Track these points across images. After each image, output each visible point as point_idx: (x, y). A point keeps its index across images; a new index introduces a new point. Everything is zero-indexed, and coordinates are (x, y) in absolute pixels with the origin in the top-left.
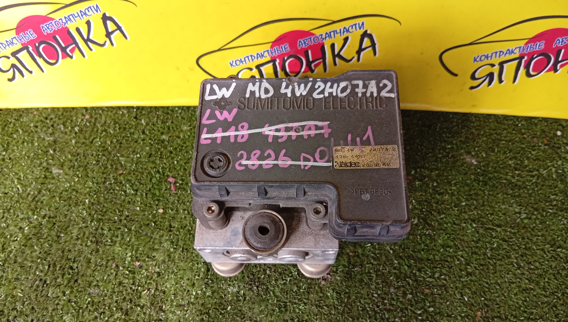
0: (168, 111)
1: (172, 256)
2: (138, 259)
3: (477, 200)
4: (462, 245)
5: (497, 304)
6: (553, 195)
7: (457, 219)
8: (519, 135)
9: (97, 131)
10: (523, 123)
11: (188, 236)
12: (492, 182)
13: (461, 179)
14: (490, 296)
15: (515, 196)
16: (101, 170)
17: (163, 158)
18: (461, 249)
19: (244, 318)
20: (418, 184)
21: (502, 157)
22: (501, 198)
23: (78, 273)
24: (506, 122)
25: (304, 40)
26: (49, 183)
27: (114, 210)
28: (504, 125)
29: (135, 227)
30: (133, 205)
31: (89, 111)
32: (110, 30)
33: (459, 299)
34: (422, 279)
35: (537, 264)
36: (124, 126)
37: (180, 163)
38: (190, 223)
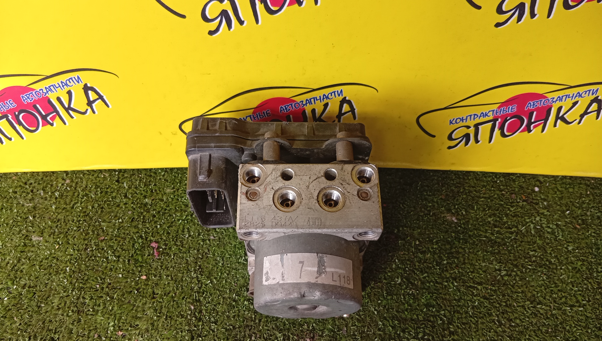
0: (151, 173)
1: (156, 324)
2: (121, 328)
3: (458, 258)
4: (444, 304)
6: (532, 251)
7: (439, 278)
8: (498, 192)
9: (79, 195)
10: (501, 179)
11: (172, 303)
12: (472, 239)
13: (442, 237)
15: (494, 253)
16: (82, 237)
17: (145, 222)
18: (444, 308)
20: (401, 243)
21: (481, 214)
22: (482, 255)
24: (484, 179)
25: (285, 106)
26: (29, 251)
27: (96, 278)
28: (483, 181)
29: (118, 295)
30: (115, 272)
31: (69, 175)
32: (91, 99)
35: (518, 321)
36: (105, 190)
37: (164, 227)
38: (173, 290)
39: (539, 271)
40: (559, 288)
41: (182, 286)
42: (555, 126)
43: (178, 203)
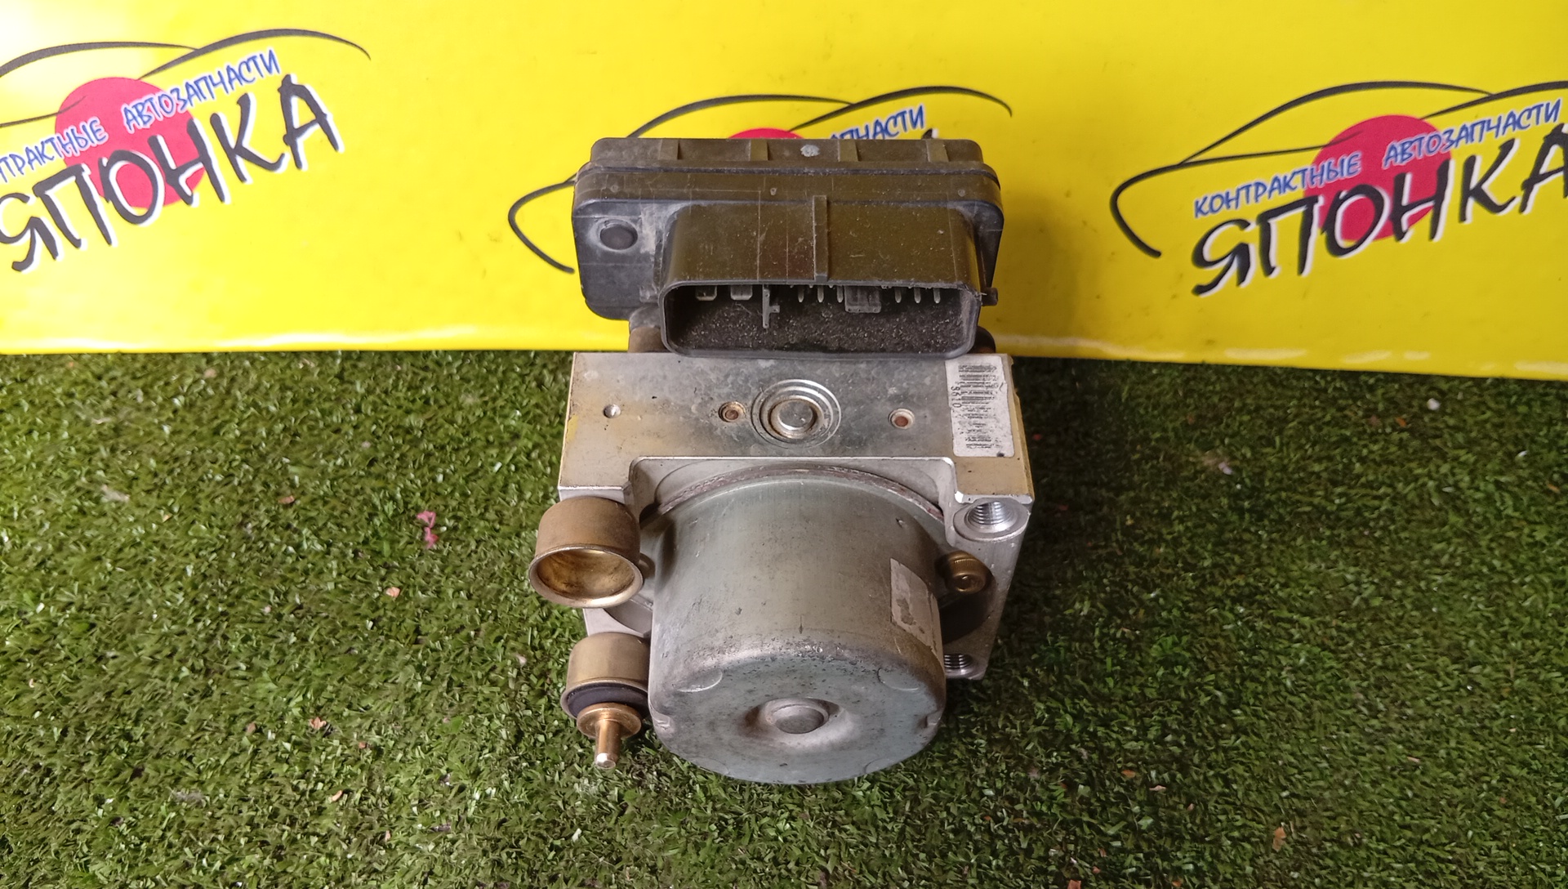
0: (425, 363)
1: (419, 702)
2: (322, 711)
3: (1241, 555)
4: (1213, 660)
5: (1327, 810)
6: (1439, 542)
7: (1193, 598)
8: (1333, 411)
9: (234, 407)
10: (1338, 385)
11: (467, 652)
12: (1275, 511)
13: (1194, 509)
14: (1305, 787)
15: (1339, 543)
16: (234, 496)
17: (406, 467)
18: (1213, 668)
19: (619, 860)
20: (1085, 521)
21: (1295, 456)
22: (1304, 547)
23: (145, 751)
24: (1295, 383)
26: (89, 526)
27: (264, 592)
28: (1292, 389)
29: (319, 632)
30: (318, 578)
31: (215, 363)
32: (297, 124)
33: (1222, 794)
34: (1113, 745)
35: (1422, 705)
36: (306, 395)
37: (453, 480)
38: (472, 620)
39: (1464, 589)
40: (1525, 629)
41: (495, 612)
42: (1463, 218)
43: (495, 428)
